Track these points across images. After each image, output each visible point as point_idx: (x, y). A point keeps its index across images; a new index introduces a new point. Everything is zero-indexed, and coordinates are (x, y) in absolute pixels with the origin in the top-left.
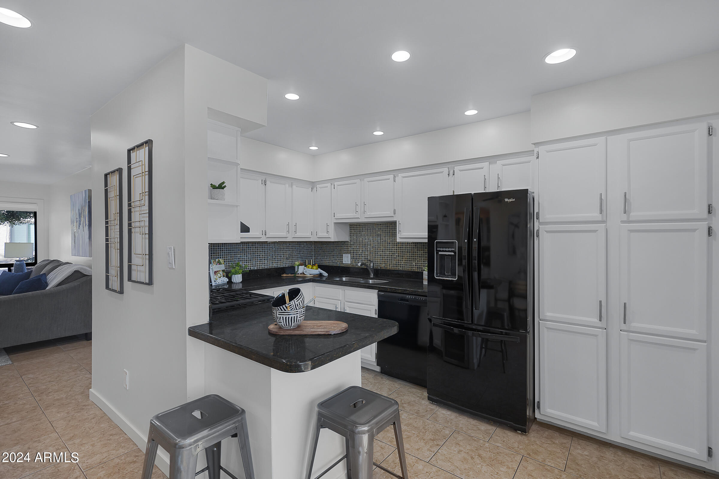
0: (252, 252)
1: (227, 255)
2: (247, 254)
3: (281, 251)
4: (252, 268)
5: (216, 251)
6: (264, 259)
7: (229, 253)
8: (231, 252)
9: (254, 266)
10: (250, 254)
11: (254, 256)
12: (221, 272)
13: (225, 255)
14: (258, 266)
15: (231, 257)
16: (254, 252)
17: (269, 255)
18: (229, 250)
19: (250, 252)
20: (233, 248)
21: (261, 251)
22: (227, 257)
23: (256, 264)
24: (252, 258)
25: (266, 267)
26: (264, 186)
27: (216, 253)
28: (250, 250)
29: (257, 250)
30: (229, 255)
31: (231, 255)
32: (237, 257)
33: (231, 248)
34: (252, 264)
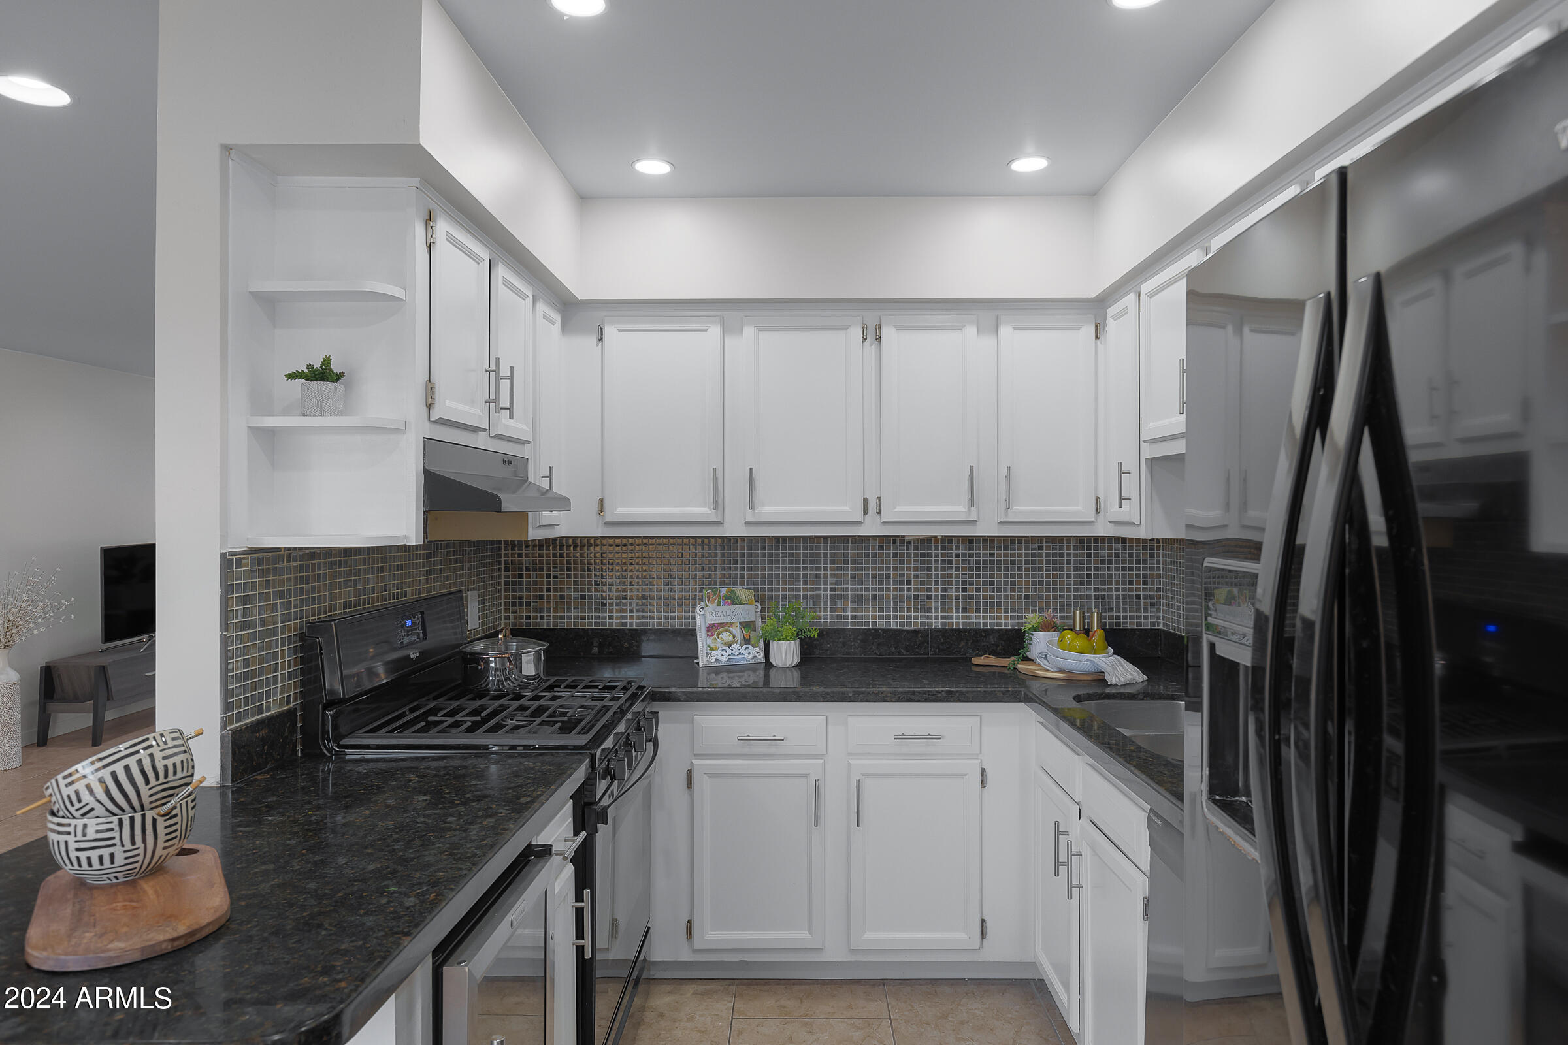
0: (881, 569)
1: (791, 576)
2: (860, 576)
3: (999, 569)
4: (882, 624)
5: (757, 562)
6: (929, 597)
7: (798, 569)
8: (805, 568)
9: (888, 617)
10: (874, 576)
11: (888, 583)
12: (736, 630)
13: (784, 576)
14: (902, 617)
15: (805, 583)
16: (888, 568)
17: (950, 583)
18: (798, 562)
19: (874, 569)
20: (811, 555)
21: (916, 569)
22: (791, 583)
23: (895, 610)
24: (881, 589)
25: (937, 624)
26: (873, 347)
27: (757, 569)
28: (875, 562)
29: (902, 562)
30: (798, 576)
31: (805, 576)
32: (825, 583)
33: (805, 555)
34: (881, 610)
